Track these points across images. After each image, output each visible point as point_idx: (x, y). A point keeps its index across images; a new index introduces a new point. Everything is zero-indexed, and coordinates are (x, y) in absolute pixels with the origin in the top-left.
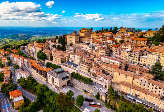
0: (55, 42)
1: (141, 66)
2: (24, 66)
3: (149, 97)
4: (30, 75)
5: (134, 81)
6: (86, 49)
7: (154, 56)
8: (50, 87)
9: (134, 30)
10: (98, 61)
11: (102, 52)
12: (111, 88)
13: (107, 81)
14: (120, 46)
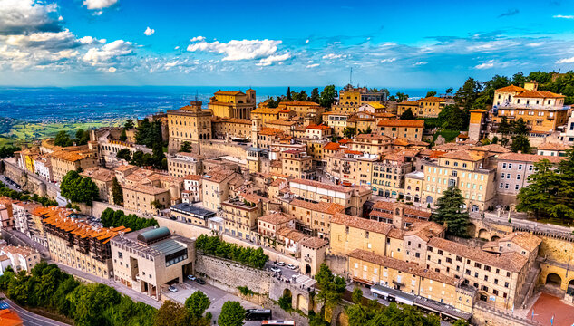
0: (123, 139)
1: (407, 204)
2: (14, 229)
3: (431, 285)
4: (42, 260)
5: (388, 246)
6: (237, 160)
7: (441, 170)
8: (123, 290)
9: (385, 96)
10: (279, 197)
11: (292, 167)
12: (325, 272)
13: (313, 253)
14: (346, 147)
